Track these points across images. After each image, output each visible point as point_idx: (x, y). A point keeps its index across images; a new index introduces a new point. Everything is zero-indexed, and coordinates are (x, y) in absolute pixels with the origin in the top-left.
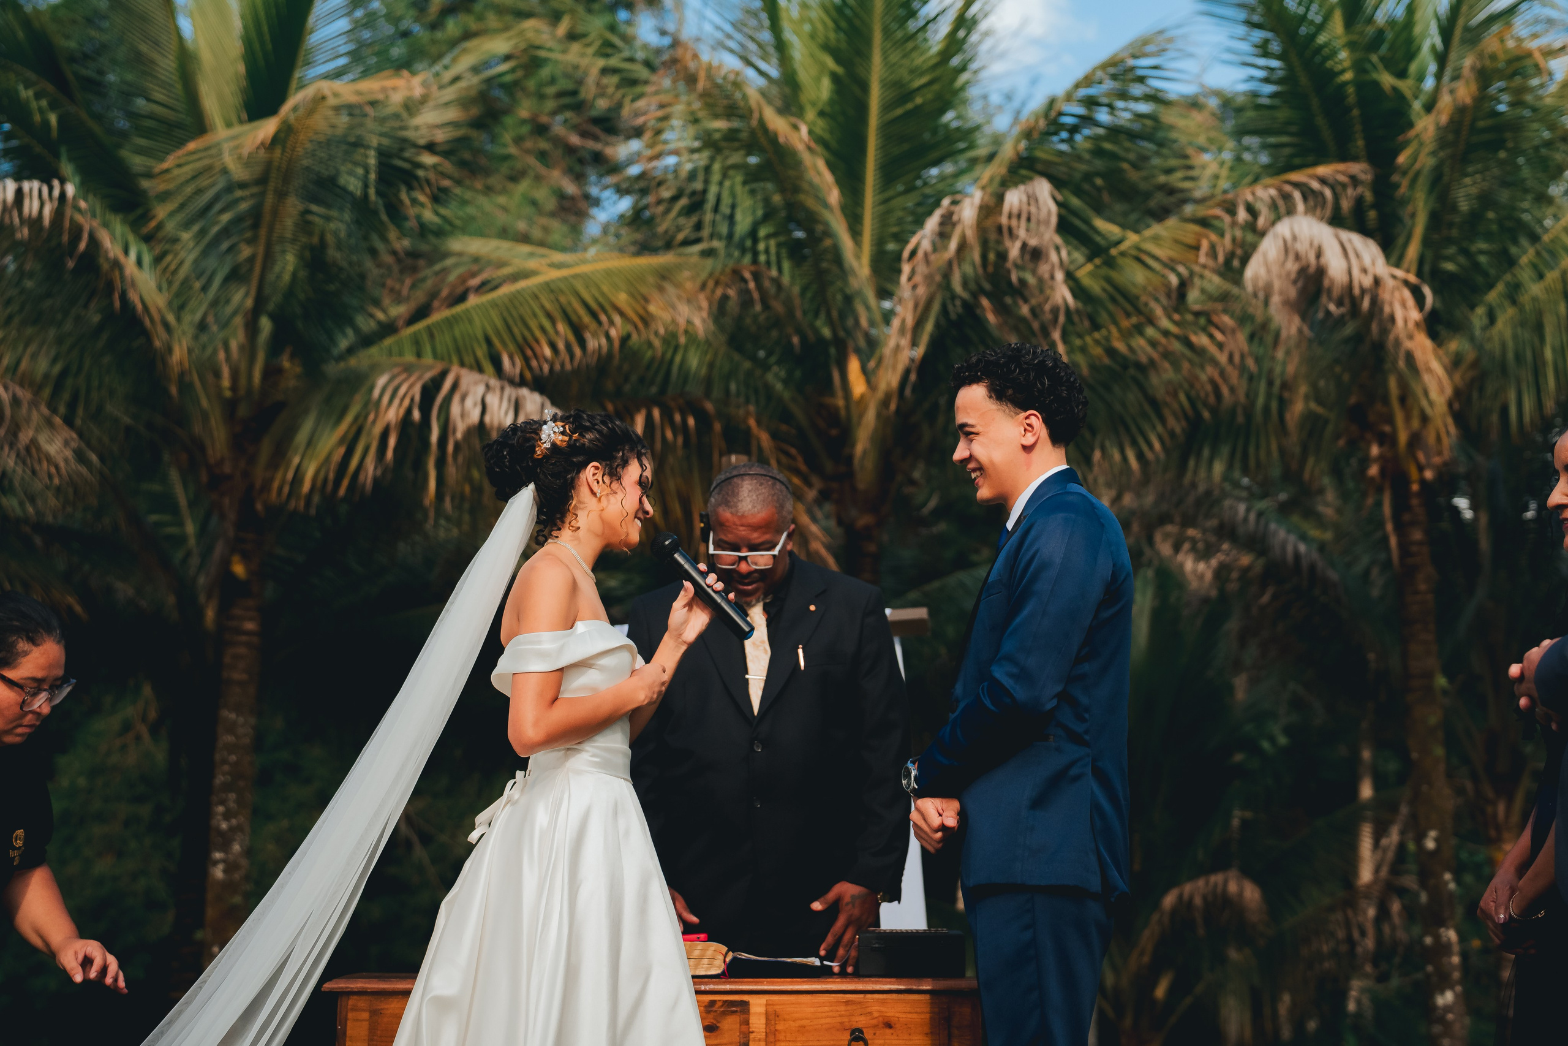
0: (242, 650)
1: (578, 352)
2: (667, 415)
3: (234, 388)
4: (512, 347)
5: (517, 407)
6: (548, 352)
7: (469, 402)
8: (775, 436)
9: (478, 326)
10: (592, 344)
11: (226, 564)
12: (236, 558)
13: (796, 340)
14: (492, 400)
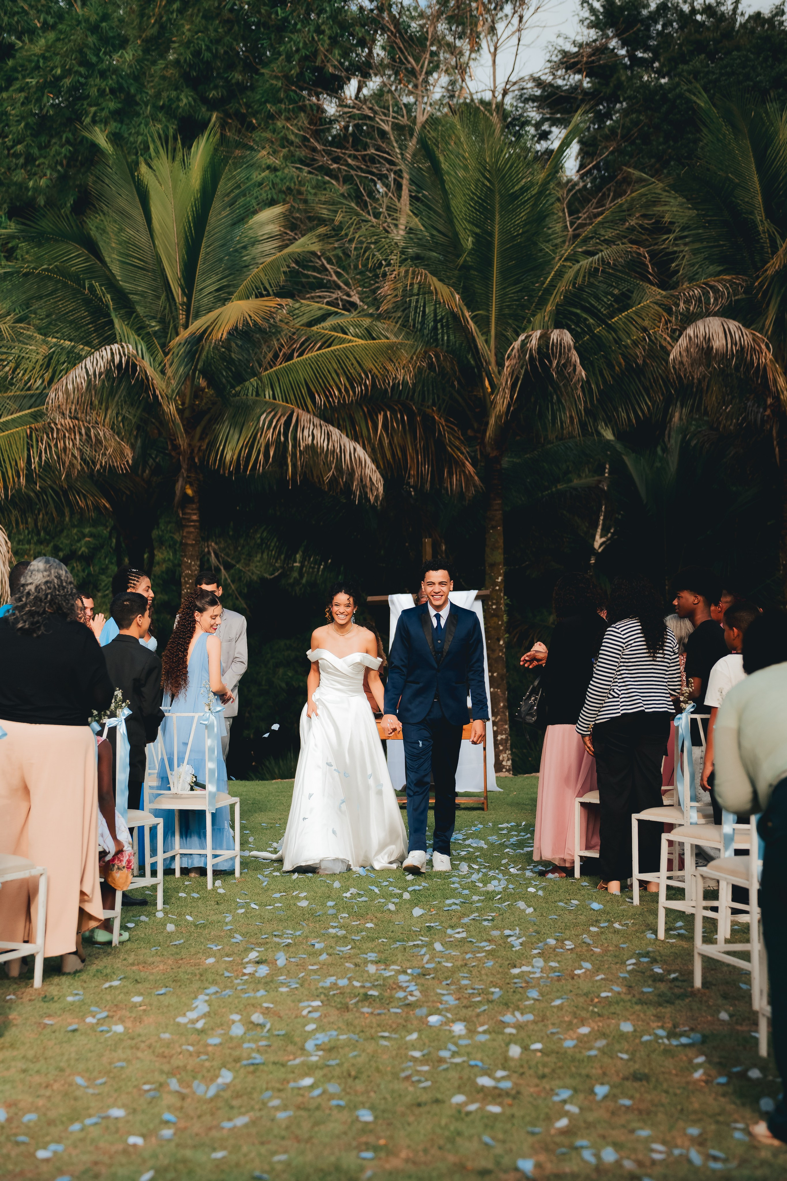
0: (192, 530)
1: (351, 393)
2: (394, 412)
3: (183, 404)
4: (319, 389)
5: (329, 436)
6: (337, 393)
7: (306, 433)
8: (447, 420)
9: (302, 375)
10: (358, 390)
11: (183, 489)
12: (188, 486)
13: (456, 383)
14: (317, 432)
